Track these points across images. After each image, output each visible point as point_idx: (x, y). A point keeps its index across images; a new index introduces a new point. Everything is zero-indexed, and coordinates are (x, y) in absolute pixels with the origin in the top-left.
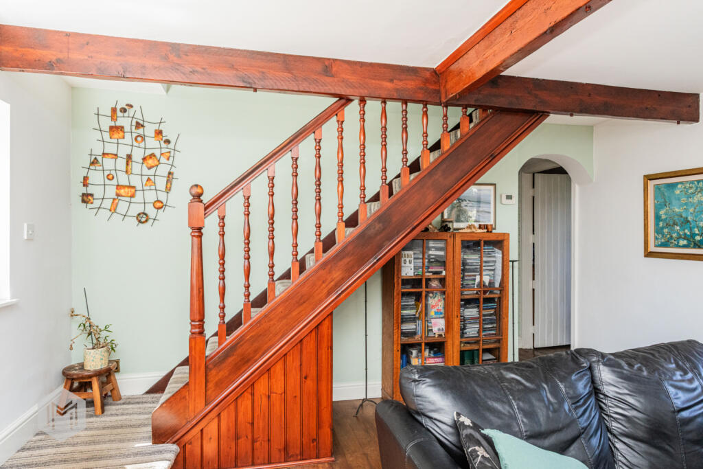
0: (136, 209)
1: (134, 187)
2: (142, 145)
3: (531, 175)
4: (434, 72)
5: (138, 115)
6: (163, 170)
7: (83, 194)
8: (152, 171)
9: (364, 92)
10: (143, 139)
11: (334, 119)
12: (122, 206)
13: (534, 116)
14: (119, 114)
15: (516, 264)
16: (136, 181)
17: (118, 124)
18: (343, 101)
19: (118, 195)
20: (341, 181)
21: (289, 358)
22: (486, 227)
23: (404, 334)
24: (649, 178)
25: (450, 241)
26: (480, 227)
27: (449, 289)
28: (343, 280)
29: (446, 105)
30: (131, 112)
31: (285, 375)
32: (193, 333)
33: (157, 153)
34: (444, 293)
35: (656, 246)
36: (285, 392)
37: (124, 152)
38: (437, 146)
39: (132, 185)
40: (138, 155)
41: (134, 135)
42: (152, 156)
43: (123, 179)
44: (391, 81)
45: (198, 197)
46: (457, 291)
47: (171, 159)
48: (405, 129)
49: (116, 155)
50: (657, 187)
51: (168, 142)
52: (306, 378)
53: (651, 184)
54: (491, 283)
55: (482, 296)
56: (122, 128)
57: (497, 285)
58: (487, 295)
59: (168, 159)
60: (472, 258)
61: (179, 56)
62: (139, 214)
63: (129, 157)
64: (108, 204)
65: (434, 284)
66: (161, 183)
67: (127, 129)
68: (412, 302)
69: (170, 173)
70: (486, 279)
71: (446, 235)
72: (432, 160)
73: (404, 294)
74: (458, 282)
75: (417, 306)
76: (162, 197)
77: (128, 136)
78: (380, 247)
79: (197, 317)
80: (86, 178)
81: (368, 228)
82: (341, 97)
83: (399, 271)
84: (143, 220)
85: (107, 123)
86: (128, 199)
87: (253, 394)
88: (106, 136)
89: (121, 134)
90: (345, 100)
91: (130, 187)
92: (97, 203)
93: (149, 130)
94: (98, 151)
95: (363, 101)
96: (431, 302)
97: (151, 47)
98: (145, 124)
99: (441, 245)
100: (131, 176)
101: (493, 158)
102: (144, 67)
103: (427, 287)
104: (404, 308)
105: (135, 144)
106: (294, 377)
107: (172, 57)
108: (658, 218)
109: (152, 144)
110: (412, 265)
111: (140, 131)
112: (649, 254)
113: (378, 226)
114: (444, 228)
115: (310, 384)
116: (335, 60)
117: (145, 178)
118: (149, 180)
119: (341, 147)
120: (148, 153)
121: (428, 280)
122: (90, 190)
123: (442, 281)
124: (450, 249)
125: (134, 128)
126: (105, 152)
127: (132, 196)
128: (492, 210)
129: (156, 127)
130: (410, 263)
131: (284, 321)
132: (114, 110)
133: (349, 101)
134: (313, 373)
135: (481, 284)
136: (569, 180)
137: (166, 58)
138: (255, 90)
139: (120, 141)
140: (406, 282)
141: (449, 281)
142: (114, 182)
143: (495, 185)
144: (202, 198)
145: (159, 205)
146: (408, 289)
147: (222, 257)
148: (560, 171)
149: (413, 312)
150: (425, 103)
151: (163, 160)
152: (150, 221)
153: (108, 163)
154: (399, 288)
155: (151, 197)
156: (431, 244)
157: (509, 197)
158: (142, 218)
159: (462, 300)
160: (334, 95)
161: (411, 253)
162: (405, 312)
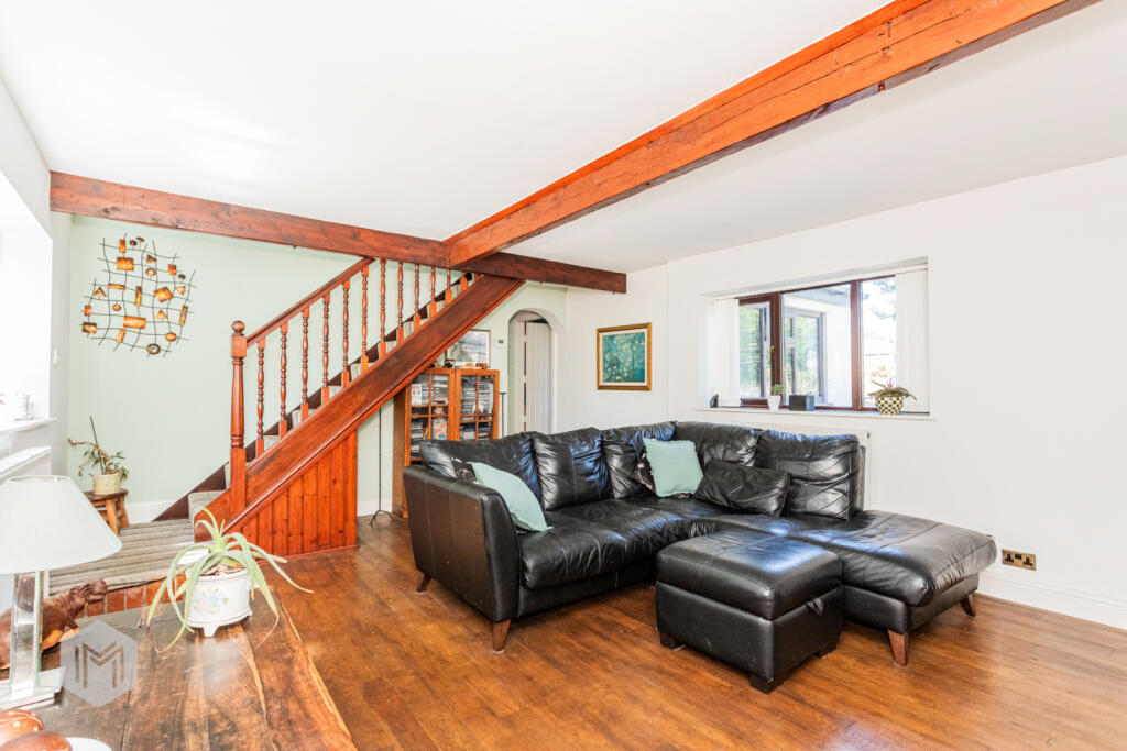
0: (146, 340)
1: (144, 319)
2: (154, 278)
3: (523, 324)
4: (440, 244)
5: (150, 249)
6: (177, 303)
7: (85, 324)
8: (165, 304)
9: (386, 255)
10: (155, 273)
11: (360, 274)
12: (131, 337)
13: (515, 282)
14: (128, 245)
15: (506, 396)
16: (145, 313)
17: (127, 255)
18: (367, 261)
19: (125, 326)
20: (365, 324)
21: (321, 466)
22: (481, 365)
23: (412, 454)
24: (600, 331)
25: (452, 376)
26: (477, 365)
27: (451, 415)
28: (366, 402)
29: (450, 269)
30: (141, 245)
31: (317, 480)
32: (233, 447)
33: (171, 287)
34: (446, 418)
35: (605, 381)
36: (317, 494)
37: (132, 283)
38: (441, 297)
39: (142, 316)
40: (149, 288)
41: (145, 268)
42: (165, 289)
43: (132, 310)
44: (408, 248)
45: (239, 332)
46: (458, 417)
47: (186, 294)
48: (417, 285)
49: (124, 286)
50: (604, 338)
51: (183, 277)
52: (334, 481)
53: (602, 335)
54: (485, 411)
55: (478, 421)
56: (131, 260)
57: (490, 412)
58: (482, 420)
59: (182, 293)
60: (470, 392)
61: (228, 214)
62: (150, 346)
63: (139, 289)
64: (115, 334)
65: (439, 411)
66: (175, 316)
67: (137, 261)
68: (419, 427)
69: (185, 307)
70: (481, 408)
71: (449, 371)
72: (438, 310)
73: (413, 420)
74: (458, 409)
75: (424, 431)
76: (176, 329)
77: (137, 268)
78: (397, 377)
79: (238, 432)
80: (87, 307)
81: (387, 361)
82: (366, 257)
83: (410, 399)
84: (155, 351)
85: (114, 254)
86: (138, 330)
87: (288, 497)
88: (113, 267)
89: (130, 266)
90: (369, 259)
91: (139, 318)
92: (100, 333)
93: (162, 265)
94: (103, 280)
95: (383, 261)
96: (436, 426)
97: (206, 205)
98: (158, 258)
99: (445, 379)
100: (141, 308)
101: (484, 311)
102: (196, 221)
103: (433, 413)
104: (414, 432)
105: (145, 276)
106: (325, 480)
107: (223, 215)
108: (605, 360)
109: (165, 278)
110: (420, 395)
111: (152, 265)
112: (600, 388)
113: (395, 360)
114: (448, 365)
115: (338, 486)
116: (362, 229)
117: (157, 311)
118: (161, 312)
119: (365, 296)
120: (160, 286)
121: (434, 408)
122: (92, 319)
123: (446, 409)
124: (452, 381)
125: (145, 261)
126: (112, 282)
127: (142, 327)
128: (487, 352)
129: (170, 262)
130: (419, 393)
131: (316, 436)
132: (123, 242)
133: (373, 260)
134: (341, 477)
135: (477, 411)
136: (550, 329)
137: (216, 215)
138: (295, 247)
139: (129, 273)
140: (414, 410)
141: (451, 409)
142: (122, 312)
143: (489, 331)
144: (244, 332)
145: (173, 337)
146: (416, 416)
147: (261, 383)
148: (543, 321)
149: (420, 435)
150: (434, 266)
151: (176, 294)
152: (162, 353)
153: (115, 294)
154: (408, 415)
155: (163, 329)
156: (437, 378)
157: (501, 342)
158: (154, 349)
159: (462, 425)
160: (361, 256)
161: (420, 385)
162: (414, 436)
